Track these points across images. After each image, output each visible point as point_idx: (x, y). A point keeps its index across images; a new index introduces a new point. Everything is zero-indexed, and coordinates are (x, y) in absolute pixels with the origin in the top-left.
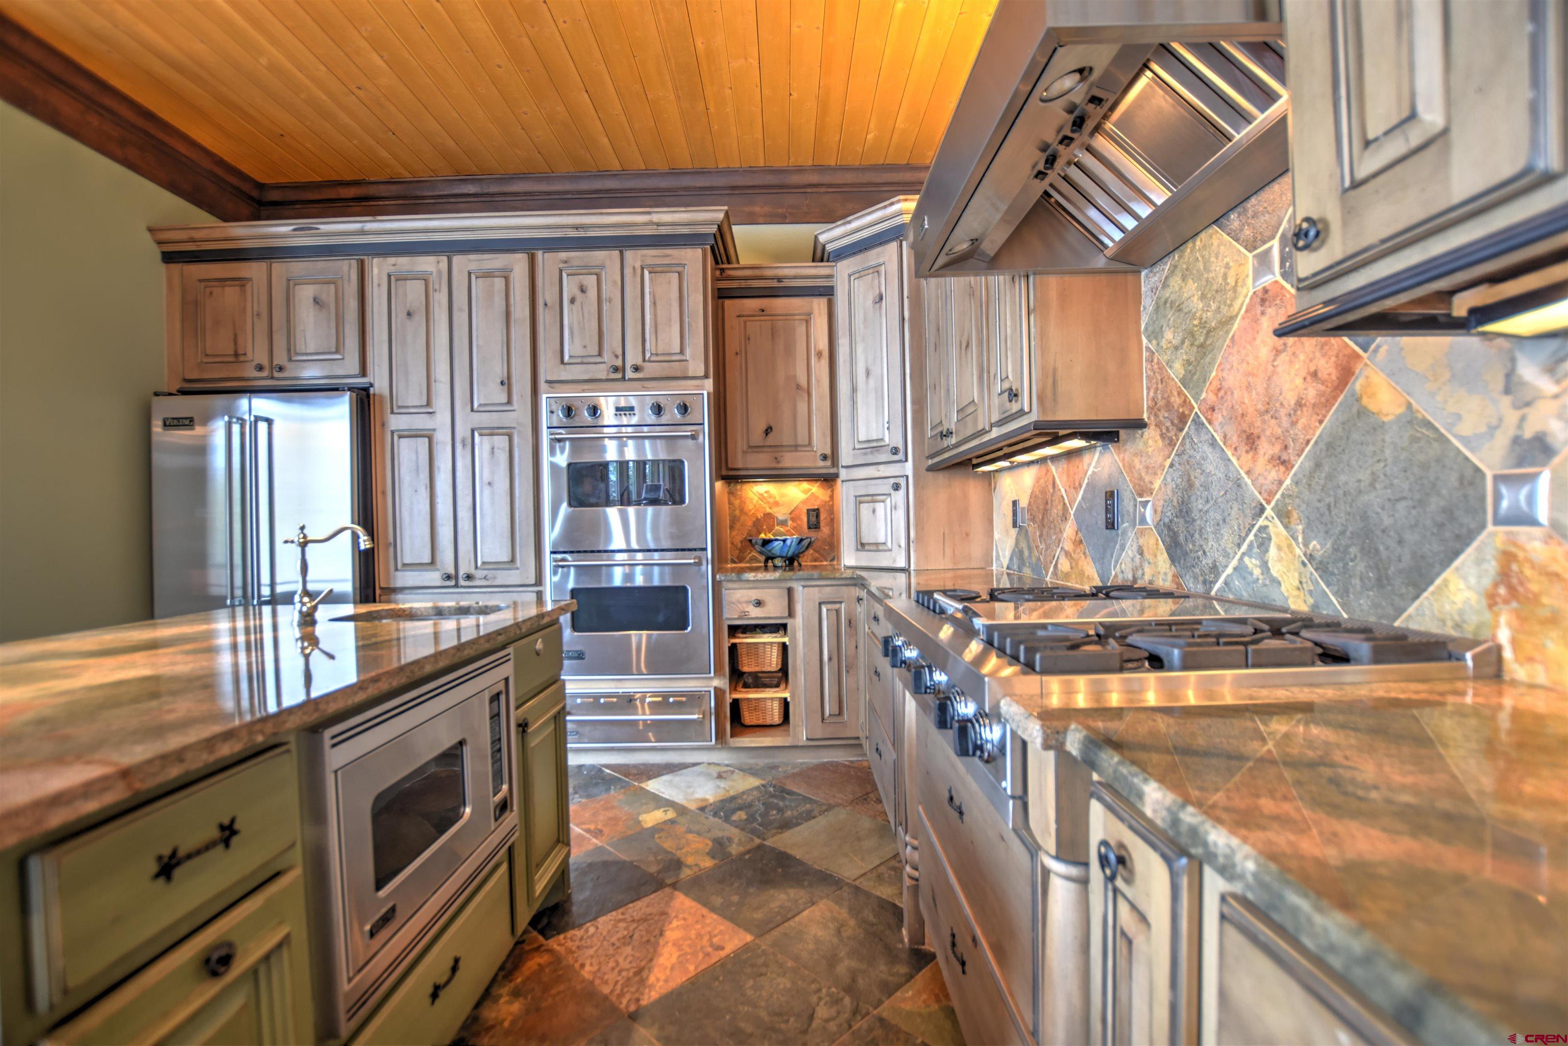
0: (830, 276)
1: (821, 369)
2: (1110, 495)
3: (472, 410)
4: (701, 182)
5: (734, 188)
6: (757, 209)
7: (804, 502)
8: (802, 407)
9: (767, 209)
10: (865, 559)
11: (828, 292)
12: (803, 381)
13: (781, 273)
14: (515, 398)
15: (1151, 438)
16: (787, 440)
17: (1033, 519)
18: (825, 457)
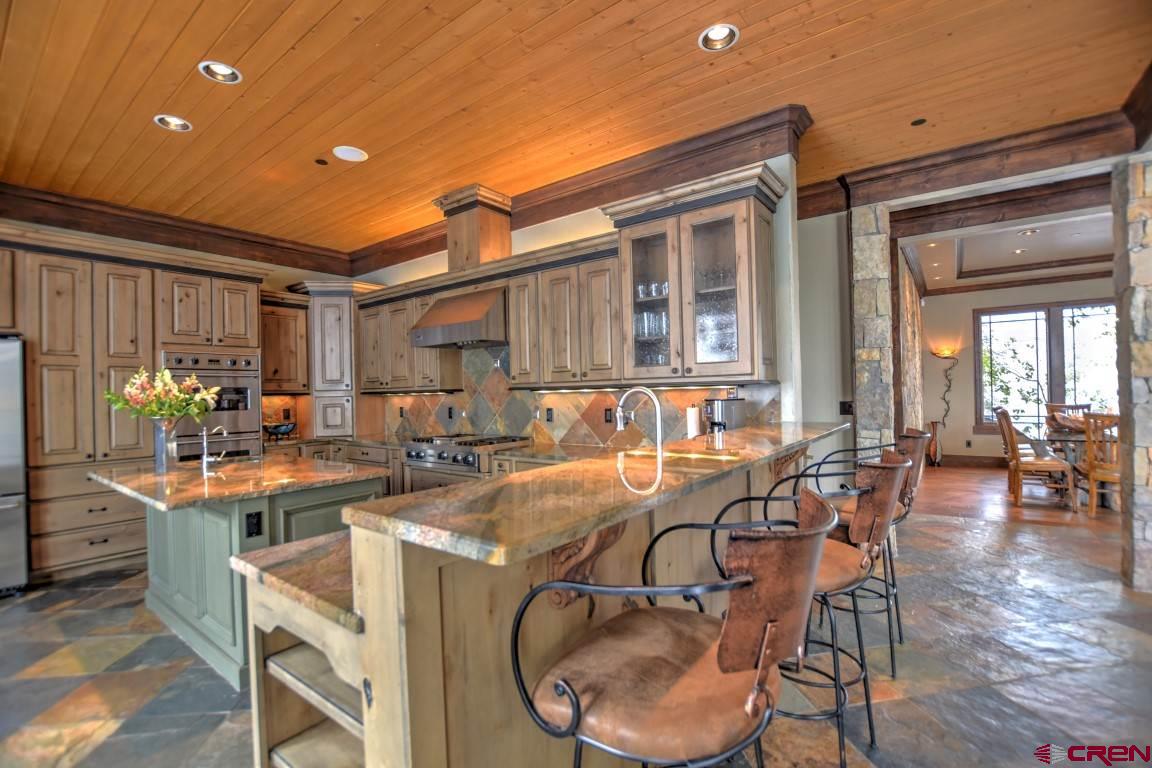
0: (308, 301)
1: (302, 344)
2: (450, 409)
3: (109, 355)
4: (225, 233)
5: (244, 240)
6: (257, 253)
7: (282, 406)
8: (293, 362)
9: (262, 255)
10: (329, 433)
11: (306, 308)
12: (293, 349)
13: (284, 296)
14: (140, 351)
15: (465, 395)
16: (285, 377)
17: (413, 414)
18: (304, 386)
